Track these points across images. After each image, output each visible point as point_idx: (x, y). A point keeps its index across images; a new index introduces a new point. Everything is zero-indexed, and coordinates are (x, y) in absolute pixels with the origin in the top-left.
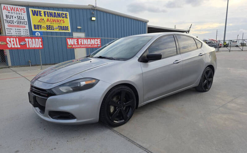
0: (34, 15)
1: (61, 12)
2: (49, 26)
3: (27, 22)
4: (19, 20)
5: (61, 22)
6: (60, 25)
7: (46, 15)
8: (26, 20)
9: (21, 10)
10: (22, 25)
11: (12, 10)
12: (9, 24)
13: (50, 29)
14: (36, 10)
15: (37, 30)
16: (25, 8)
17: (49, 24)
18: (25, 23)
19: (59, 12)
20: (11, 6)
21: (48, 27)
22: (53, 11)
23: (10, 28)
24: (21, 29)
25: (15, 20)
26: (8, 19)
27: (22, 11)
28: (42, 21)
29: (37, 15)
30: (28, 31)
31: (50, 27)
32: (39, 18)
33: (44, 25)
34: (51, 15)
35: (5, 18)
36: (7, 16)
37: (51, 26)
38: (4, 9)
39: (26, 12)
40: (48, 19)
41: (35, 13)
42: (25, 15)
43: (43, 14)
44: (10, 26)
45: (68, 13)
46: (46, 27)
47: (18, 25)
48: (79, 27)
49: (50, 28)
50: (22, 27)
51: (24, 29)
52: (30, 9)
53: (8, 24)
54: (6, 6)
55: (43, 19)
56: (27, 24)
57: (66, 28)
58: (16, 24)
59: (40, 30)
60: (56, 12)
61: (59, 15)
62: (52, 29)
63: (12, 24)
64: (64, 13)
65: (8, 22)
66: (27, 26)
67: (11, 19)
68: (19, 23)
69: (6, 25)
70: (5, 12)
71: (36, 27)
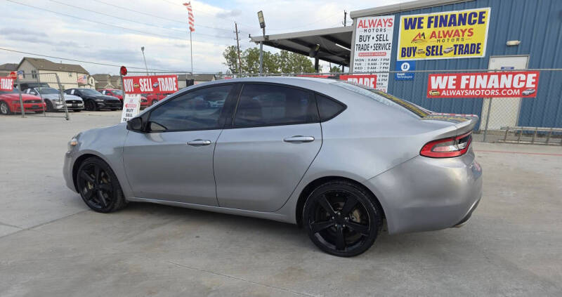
0: (406, 28)
1: (468, 11)
2: (433, 47)
3: (391, 45)
4: (379, 42)
5: (463, 36)
6: (459, 43)
7: (432, 25)
8: (390, 41)
9: (385, 23)
10: (381, 51)
11: (370, 26)
12: (362, 51)
13: (433, 55)
14: (413, 16)
15: (406, 59)
16: (393, 17)
17: (433, 42)
18: (387, 48)
19: (463, 12)
20: (371, 19)
21: (431, 50)
22: (449, 13)
23: (362, 58)
24: (378, 58)
25: (372, 42)
26: (362, 43)
27: (388, 23)
28: (420, 37)
29: (413, 28)
30: (389, 62)
31: (435, 49)
32: (416, 31)
33: (422, 46)
34: (443, 21)
35: (357, 42)
36: (361, 37)
37: (437, 46)
38: (359, 25)
39: (393, 27)
40: (434, 32)
41: (410, 25)
42: (389, 32)
43: (425, 24)
44: (362, 55)
45: (488, 10)
46: (425, 50)
47: (375, 51)
48: (512, 43)
49: (433, 50)
50: (379, 54)
51: (383, 57)
52: (402, 18)
53: (360, 52)
54: (363, 19)
55: (423, 34)
56: (391, 48)
57: (475, 48)
58: (371, 50)
59: (412, 58)
60: (457, 13)
61: (463, 20)
62: (439, 53)
63: (366, 51)
64: (478, 11)
65: (361, 48)
66: (389, 53)
67: (367, 43)
68: (377, 47)
69: (356, 54)
70: (359, 32)
71: (406, 52)
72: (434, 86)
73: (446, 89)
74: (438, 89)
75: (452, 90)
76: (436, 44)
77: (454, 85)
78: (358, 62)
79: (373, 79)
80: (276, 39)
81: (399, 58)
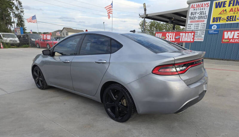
0: (216, 7)
2: (231, 16)
3: (207, 16)
4: (201, 15)
7: (231, 5)
8: (207, 14)
9: (205, 5)
10: (202, 20)
11: (197, 7)
12: (192, 20)
13: (230, 21)
15: (215, 23)
16: (209, 2)
17: (231, 14)
18: (205, 18)
20: (197, 4)
21: (229, 18)
23: (191, 23)
24: (200, 23)
25: (197, 15)
26: (193, 16)
27: (206, 5)
28: (224, 12)
29: (220, 7)
30: (206, 25)
31: (232, 17)
32: (222, 8)
33: (224, 16)
34: (238, 3)
35: (190, 15)
36: (192, 13)
37: (233, 16)
38: (191, 7)
39: (209, 7)
40: (232, 9)
41: (218, 5)
42: (207, 10)
43: (227, 5)
44: (192, 22)
46: (226, 18)
47: (199, 20)
49: (231, 18)
50: (201, 21)
51: (203, 23)
52: (214, 2)
53: (191, 20)
54: (193, 4)
55: (226, 10)
56: (207, 18)
58: (197, 19)
59: (218, 23)
62: (234, 19)
63: (194, 20)
65: (191, 18)
66: (206, 21)
67: (195, 16)
68: (200, 17)
69: (189, 21)
70: (191, 10)
71: (215, 20)
72: (226, 37)
73: (233, 38)
74: (228, 39)
75: (236, 39)
76: (232, 15)
77: (237, 36)
78: (189, 25)
79: (193, 34)
80: (151, 15)
81: (211, 23)
